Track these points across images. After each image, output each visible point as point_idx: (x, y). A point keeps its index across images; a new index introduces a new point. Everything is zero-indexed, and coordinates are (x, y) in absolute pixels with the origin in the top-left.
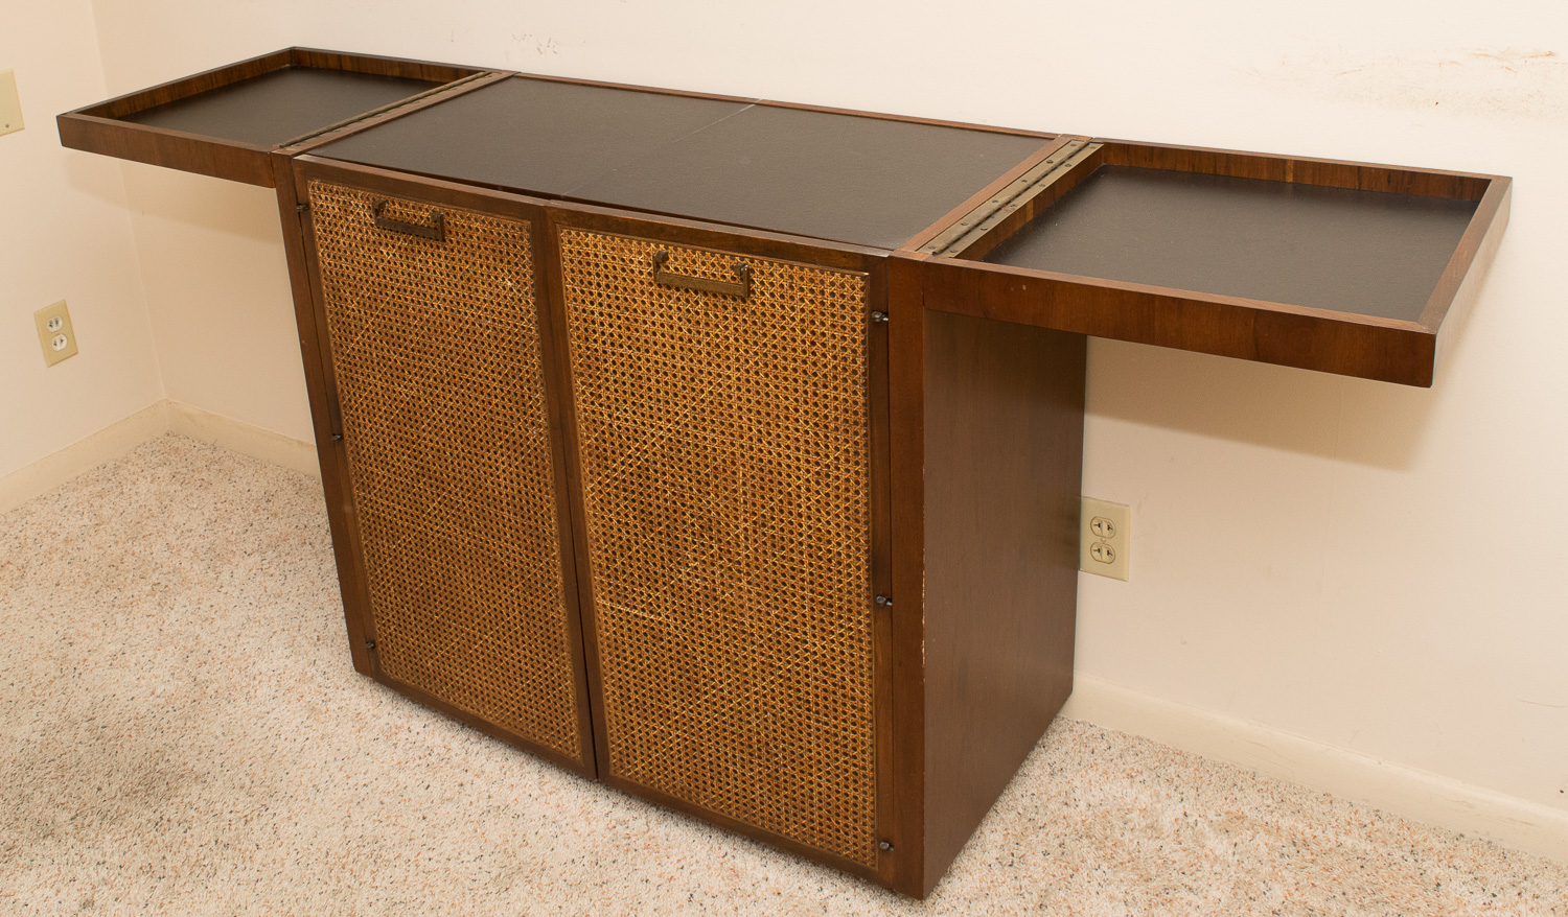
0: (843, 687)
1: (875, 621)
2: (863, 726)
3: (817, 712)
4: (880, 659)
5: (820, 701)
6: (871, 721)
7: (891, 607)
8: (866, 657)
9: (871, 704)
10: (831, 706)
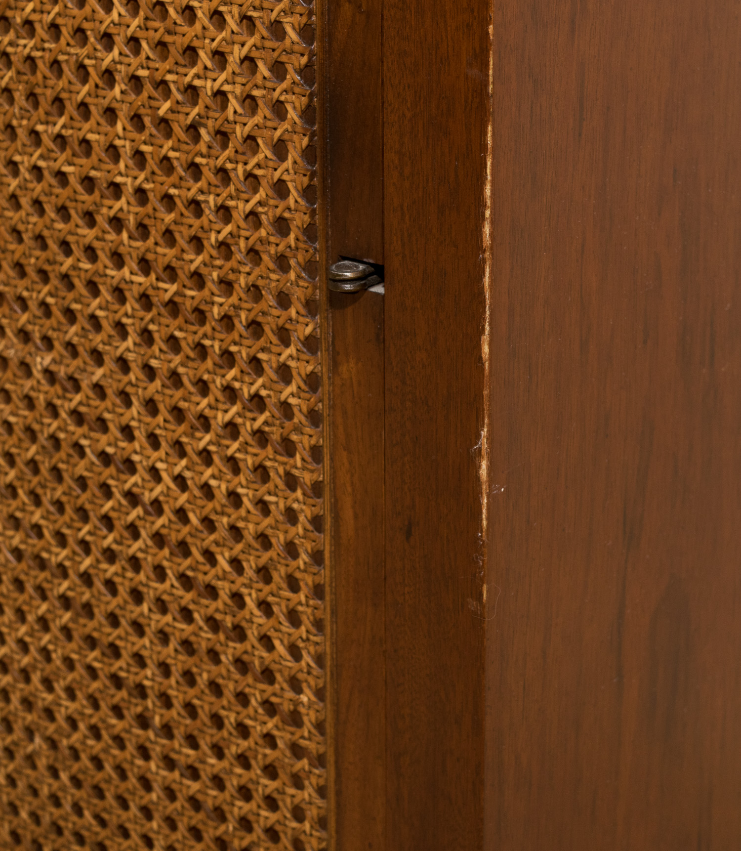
0: (239, 633)
1: (335, 365)
2: (297, 782)
3: (167, 730)
4: (348, 514)
5: (173, 685)
6: (320, 761)
7: (383, 297)
8: (305, 512)
9: (320, 694)
10: (206, 705)
